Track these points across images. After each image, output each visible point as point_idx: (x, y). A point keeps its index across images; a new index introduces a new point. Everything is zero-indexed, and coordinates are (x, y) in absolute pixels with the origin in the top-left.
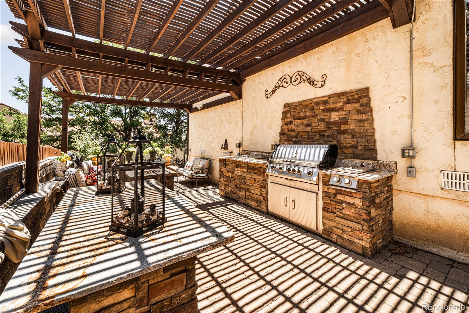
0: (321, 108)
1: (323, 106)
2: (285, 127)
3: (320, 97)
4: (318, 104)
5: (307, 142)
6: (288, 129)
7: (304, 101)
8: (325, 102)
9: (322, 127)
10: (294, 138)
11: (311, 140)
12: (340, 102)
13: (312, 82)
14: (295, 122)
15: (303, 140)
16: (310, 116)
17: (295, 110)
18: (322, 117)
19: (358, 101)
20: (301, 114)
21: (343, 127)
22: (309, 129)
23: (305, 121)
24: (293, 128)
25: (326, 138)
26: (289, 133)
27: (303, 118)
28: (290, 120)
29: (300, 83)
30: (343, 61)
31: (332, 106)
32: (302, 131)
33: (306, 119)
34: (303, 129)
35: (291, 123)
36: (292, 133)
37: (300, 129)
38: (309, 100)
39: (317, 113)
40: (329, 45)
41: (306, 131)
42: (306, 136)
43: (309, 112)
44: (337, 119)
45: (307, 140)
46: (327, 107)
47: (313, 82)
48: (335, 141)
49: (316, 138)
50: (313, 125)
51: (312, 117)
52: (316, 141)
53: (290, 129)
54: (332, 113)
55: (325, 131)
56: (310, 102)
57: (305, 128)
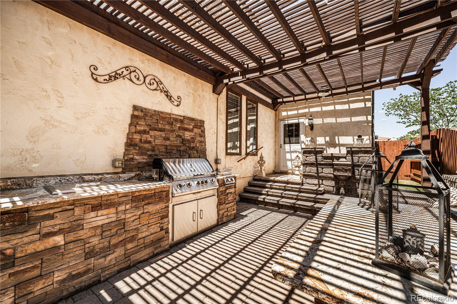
0: (178, 125)
1: (180, 124)
2: (137, 137)
3: (177, 115)
4: (176, 120)
5: (165, 156)
6: (141, 140)
7: (162, 113)
8: (182, 121)
9: (178, 142)
10: (151, 152)
11: (169, 154)
12: (191, 125)
13: (169, 97)
14: (152, 133)
15: (161, 154)
16: (169, 130)
17: (151, 119)
18: (179, 133)
19: (200, 128)
20: (160, 126)
21: (192, 145)
22: (168, 143)
23: (163, 134)
24: (148, 139)
25: (182, 153)
26: (142, 145)
27: (161, 130)
28: (145, 128)
29: (155, 90)
30: (192, 94)
31: (186, 126)
32: (160, 144)
33: (164, 131)
34: (162, 142)
35: (145, 132)
36: (146, 146)
37: (158, 142)
38: (167, 113)
39: (174, 128)
40: (183, 73)
41: (165, 144)
42: (164, 150)
43: (168, 125)
44: (189, 138)
45: (165, 154)
46: (183, 126)
47: (171, 97)
48: (187, 155)
49: (174, 152)
50: (172, 139)
51: (170, 131)
52: (173, 155)
53: (144, 140)
54: (186, 132)
55: (180, 146)
56: (169, 116)
57: (164, 141)
